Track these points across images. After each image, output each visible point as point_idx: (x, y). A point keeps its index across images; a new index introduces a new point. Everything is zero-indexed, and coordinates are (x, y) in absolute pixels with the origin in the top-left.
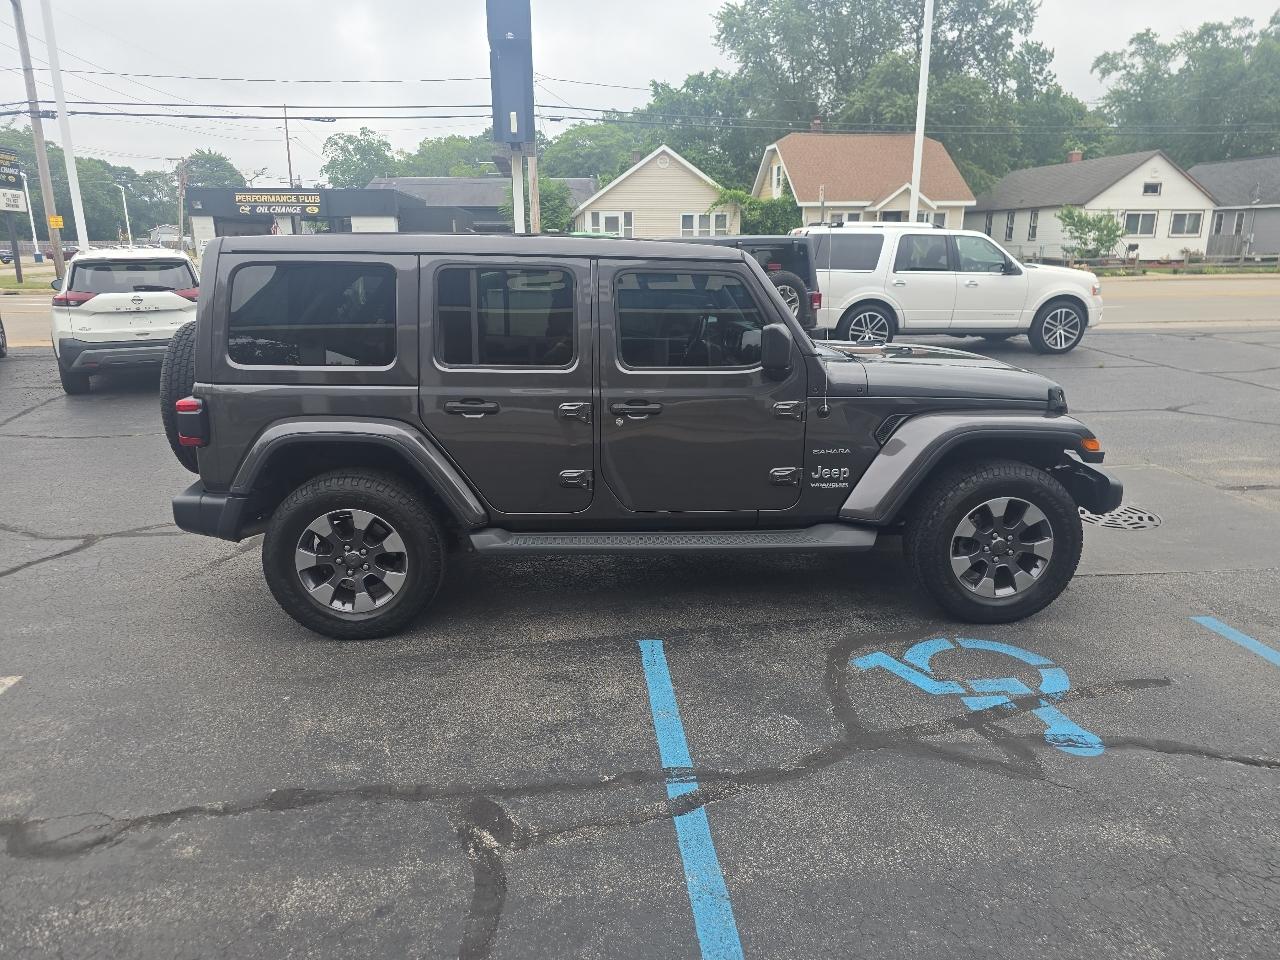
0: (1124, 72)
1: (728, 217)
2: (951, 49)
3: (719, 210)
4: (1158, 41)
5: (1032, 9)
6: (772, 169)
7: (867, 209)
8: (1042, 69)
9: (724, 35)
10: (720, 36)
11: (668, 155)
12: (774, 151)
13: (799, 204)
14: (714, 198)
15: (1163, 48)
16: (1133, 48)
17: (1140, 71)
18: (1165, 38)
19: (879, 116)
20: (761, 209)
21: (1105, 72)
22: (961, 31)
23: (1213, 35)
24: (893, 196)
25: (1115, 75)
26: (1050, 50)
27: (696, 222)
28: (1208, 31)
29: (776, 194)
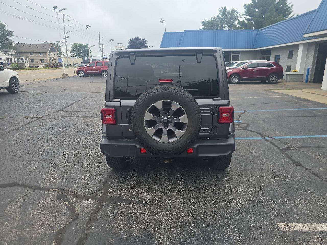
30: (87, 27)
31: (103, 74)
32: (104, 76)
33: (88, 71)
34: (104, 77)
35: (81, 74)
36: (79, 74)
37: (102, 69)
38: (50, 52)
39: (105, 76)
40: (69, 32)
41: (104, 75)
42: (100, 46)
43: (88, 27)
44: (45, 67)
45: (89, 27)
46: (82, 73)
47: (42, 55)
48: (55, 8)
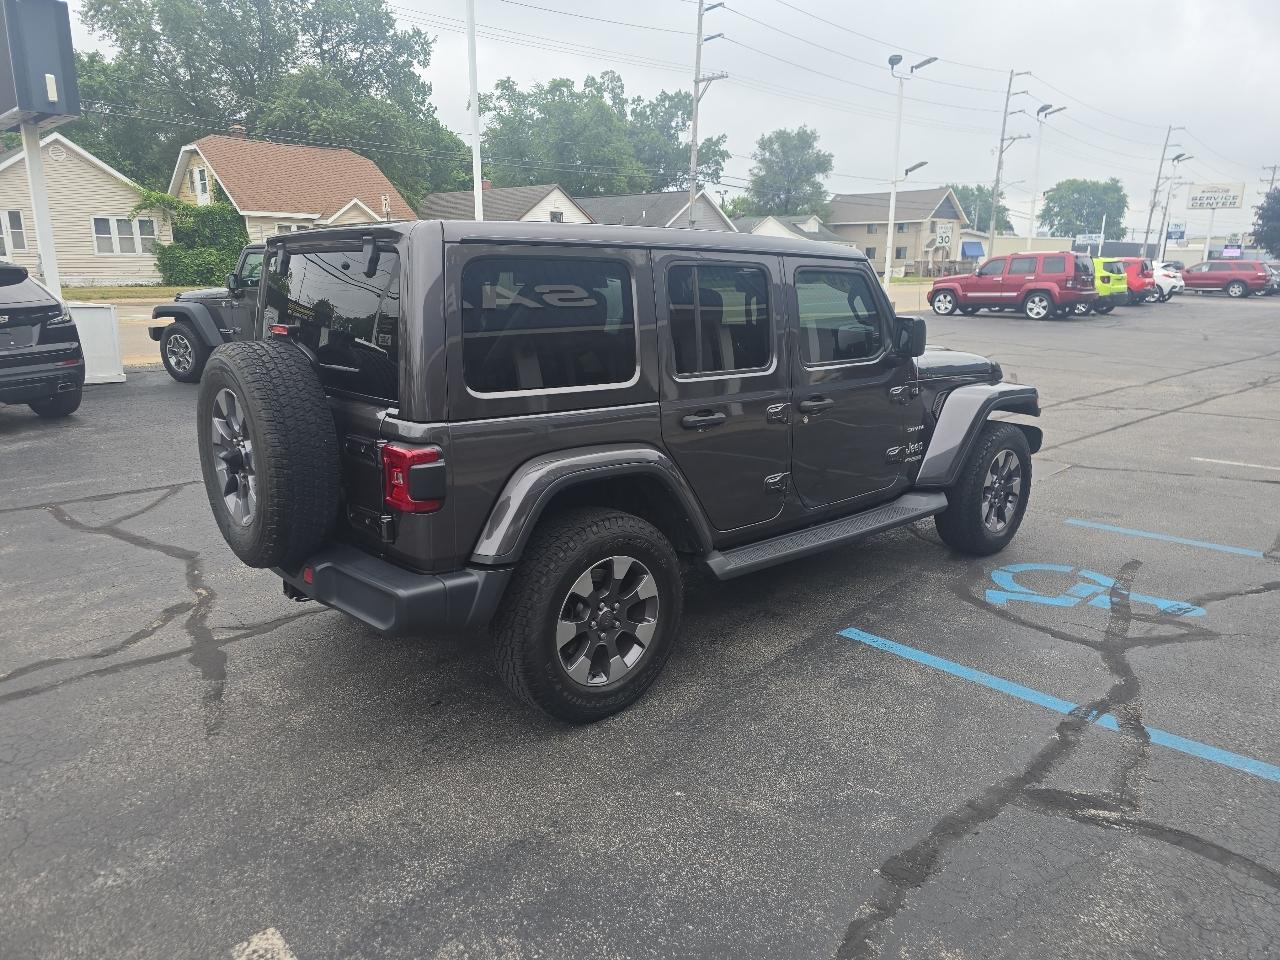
0: (495, 113)
1: (155, 225)
2: (355, 68)
3: (144, 215)
4: (519, 89)
5: (427, 43)
6: (191, 173)
7: (316, 222)
8: (424, 101)
9: (92, 13)
10: (87, 13)
11: (63, 145)
12: (194, 152)
13: (242, 213)
14: (135, 202)
15: (521, 95)
16: (498, 92)
17: (507, 113)
18: (524, 87)
19: (304, 127)
20: (196, 216)
21: (481, 111)
22: (362, 53)
23: (560, 91)
24: (342, 211)
25: (490, 115)
26: (427, 83)
27: (113, 225)
28: (557, 86)
29: (204, 200)
30: (1042, 114)
31: (1030, 305)
32: (1031, 315)
33: (970, 294)
34: (1033, 319)
35: (944, 304)
36: (937, 304)
37: (1031, 286)
38: (934, 220)
39: (1038, 313)
40: (1020, 137)
41: (1035, 311)
42: (1157, 187)
43: (1050, 113)
44: (906, 274)
45: (1053, 112)
46: (949, 298)
47: (905, 230)
48: (895, 61)
